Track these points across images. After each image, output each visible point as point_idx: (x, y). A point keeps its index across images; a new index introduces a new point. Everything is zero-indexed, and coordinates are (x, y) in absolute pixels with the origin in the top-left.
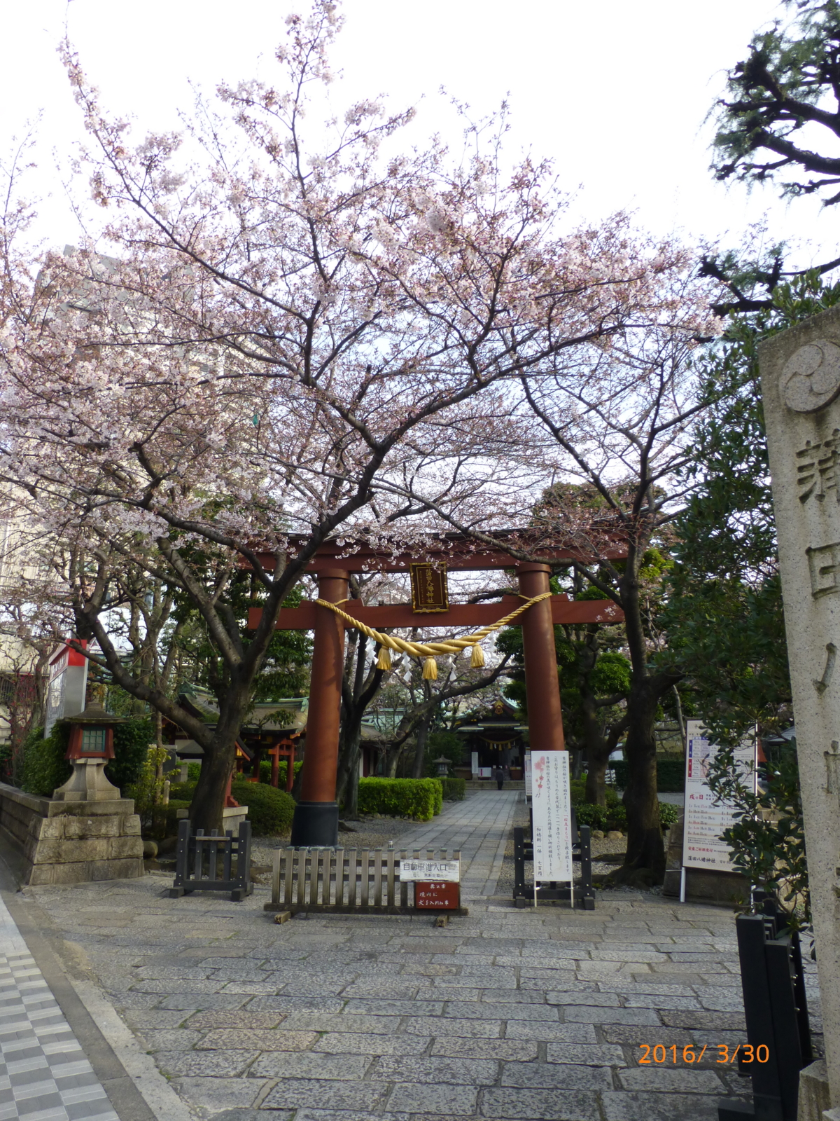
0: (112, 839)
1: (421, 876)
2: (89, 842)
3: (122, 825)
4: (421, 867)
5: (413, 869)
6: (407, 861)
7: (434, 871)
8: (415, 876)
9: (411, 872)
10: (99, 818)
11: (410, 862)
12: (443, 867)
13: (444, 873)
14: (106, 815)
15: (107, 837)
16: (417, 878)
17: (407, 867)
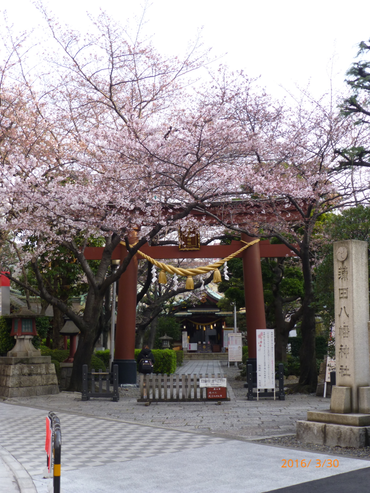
0: (43, 376)
1: (209, 385)
2: (33, 377)
3: (47, 368)
4: (209, 381)
5: (205, 382)
6: (202, 379)
7: (215, 383)
8: (206, 385)
9: (205, 384)
10: (36, 365)
11: (204, 379)
12: (219, 381)
13: (220, 383)
14: (39, 364)
15: (40, 374)
16: (207, 386)
17: (203, 381)
